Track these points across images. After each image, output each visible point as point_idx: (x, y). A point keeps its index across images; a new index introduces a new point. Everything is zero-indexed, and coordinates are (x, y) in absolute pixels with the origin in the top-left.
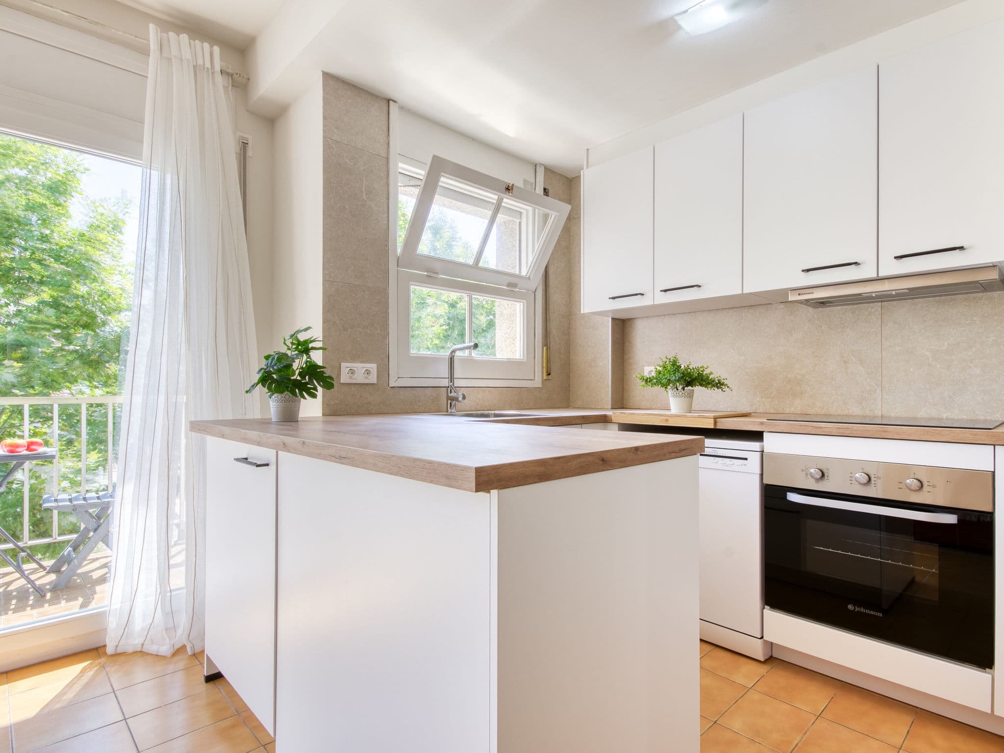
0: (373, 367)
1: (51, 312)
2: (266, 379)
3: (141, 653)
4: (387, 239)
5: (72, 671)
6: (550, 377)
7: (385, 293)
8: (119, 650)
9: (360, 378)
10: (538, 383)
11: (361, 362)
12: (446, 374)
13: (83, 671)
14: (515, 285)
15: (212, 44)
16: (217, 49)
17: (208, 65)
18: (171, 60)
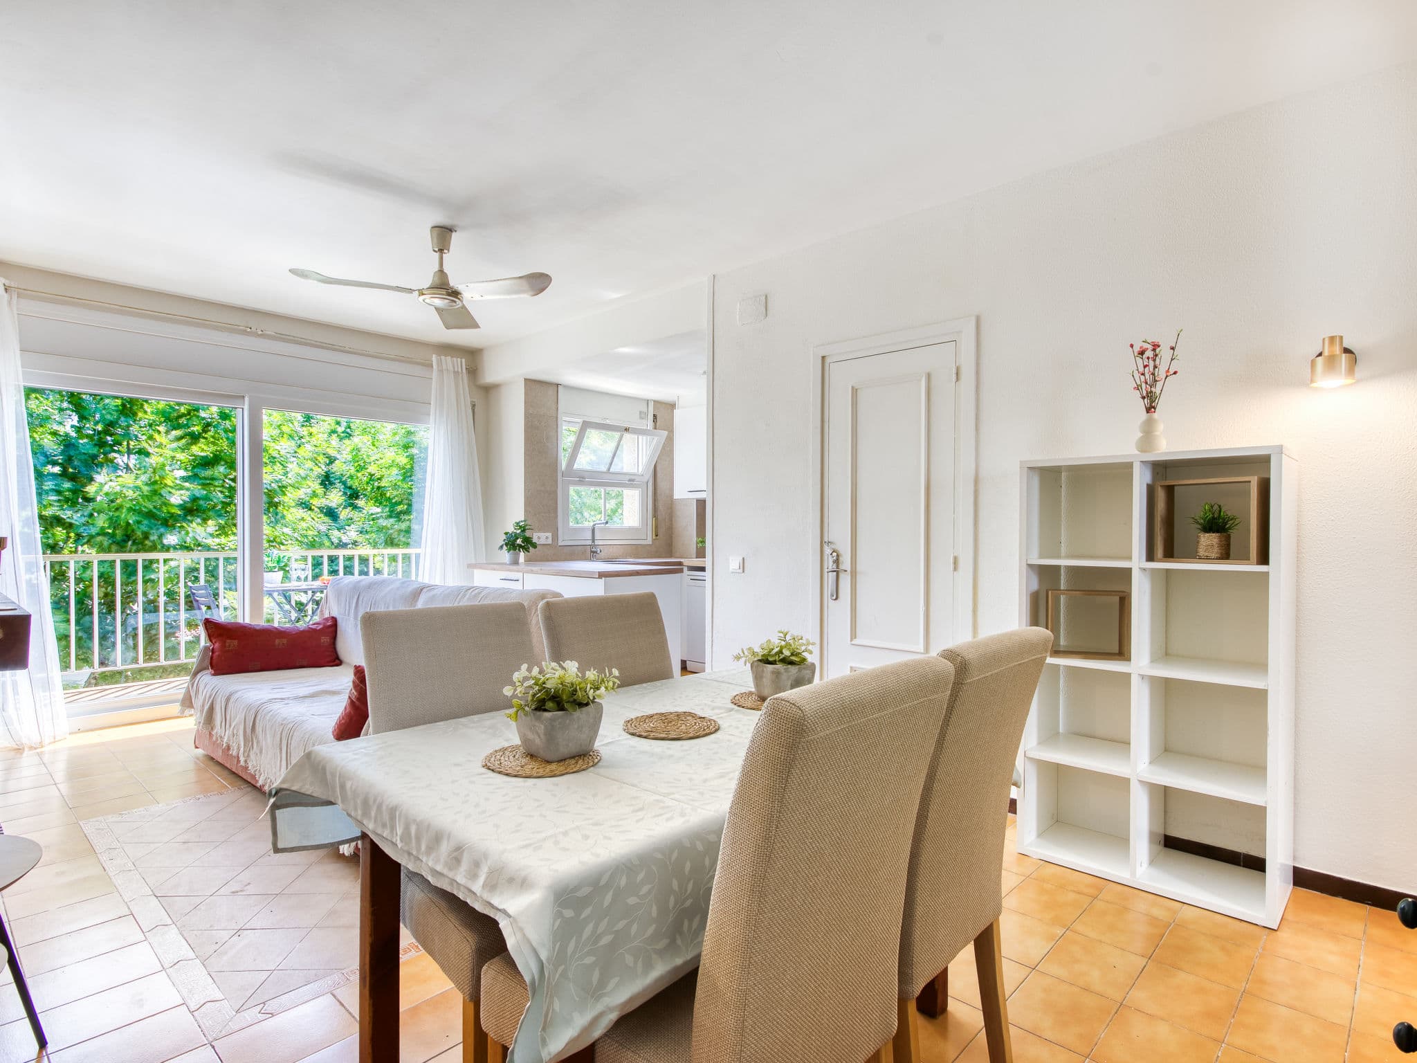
0: (549, 535)
4: (557, 461)
6: (658, 537)
9: (545, 541)
10: (649, 541)
11: (545, 532)
12: (590, 537)
14: (633, 480)
15: (461, 358)
16: (463, 360)
17: (460, 370)
18: (443, 371)
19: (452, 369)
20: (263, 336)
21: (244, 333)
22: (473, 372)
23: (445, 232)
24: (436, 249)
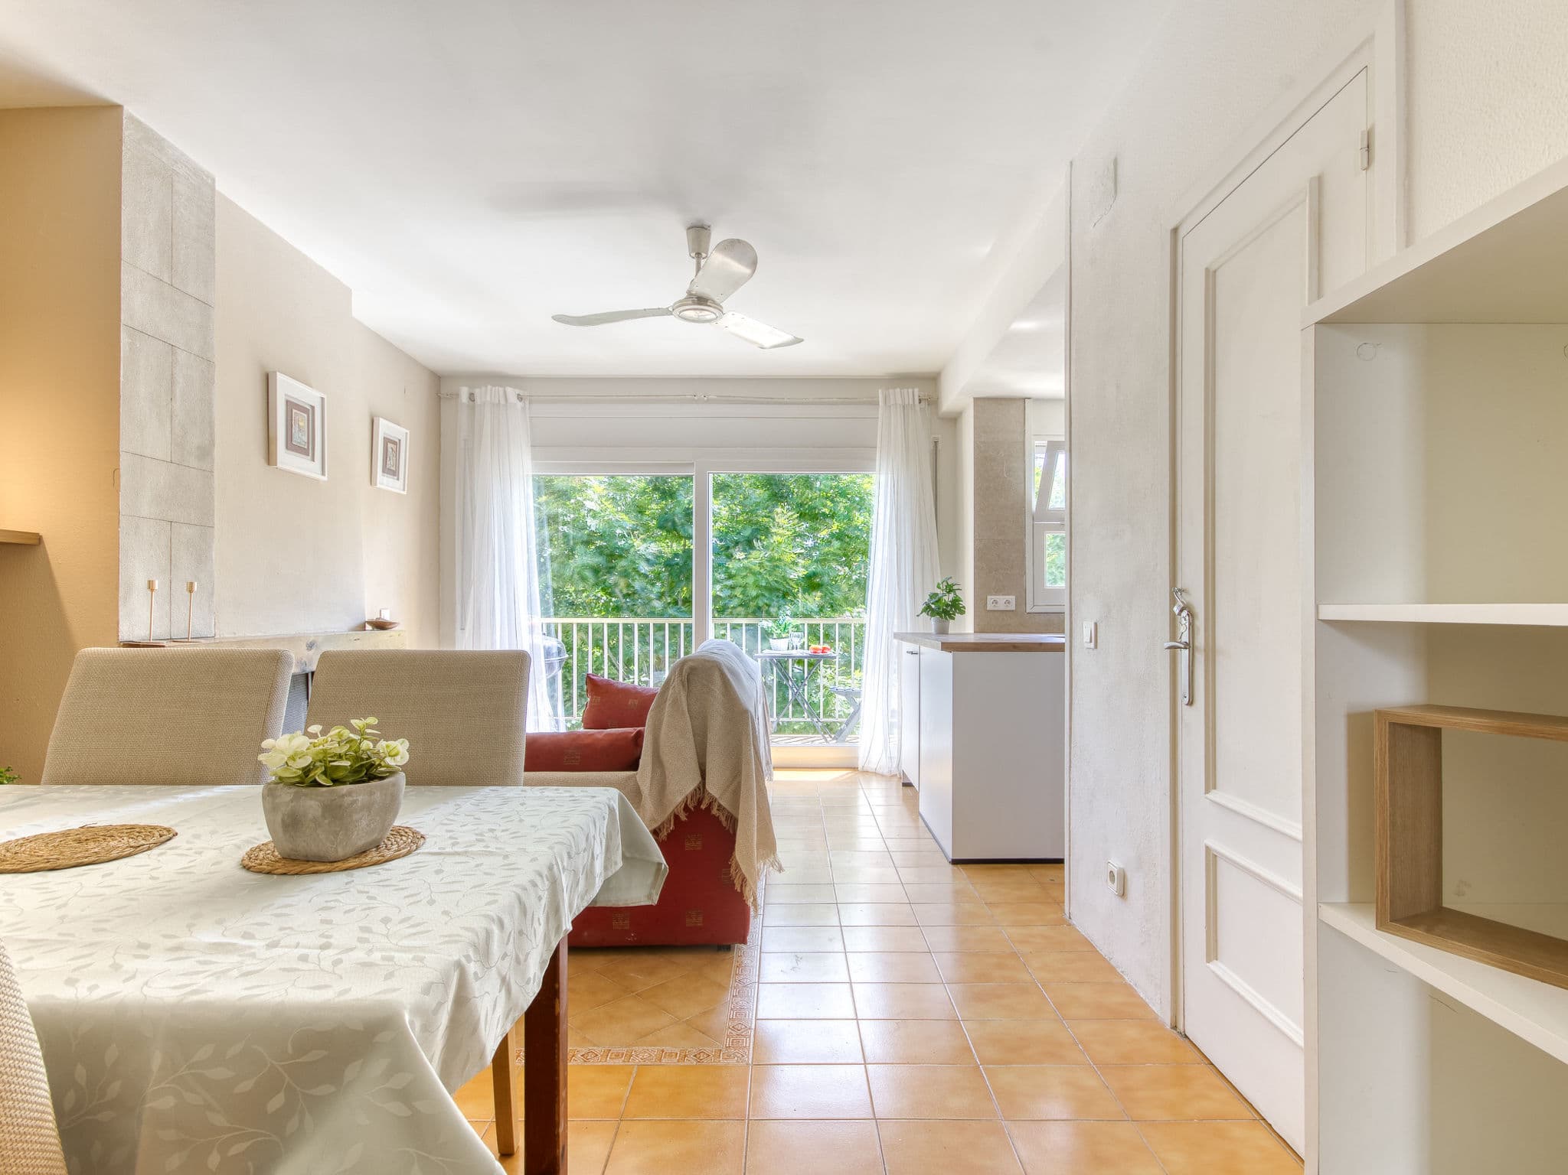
0: (1012, 598)
1: (836, 544)
2: (928, 609)
3: (875, 774)
4: (1024, 500)
5: (844, 772)
7: (1022, 543)
8: (865, 769)
9: (1001, 607)
11: (1003, 595)
13: (847, 774)
15: (913, 388)
16: (916, 390)
17: (911, 402)
18: (890, 407)
19: (899, 402)
20: (709, 401)
21: (692, 401)
22: (932, 401)
23: (699, 231)
24: (693, 255)
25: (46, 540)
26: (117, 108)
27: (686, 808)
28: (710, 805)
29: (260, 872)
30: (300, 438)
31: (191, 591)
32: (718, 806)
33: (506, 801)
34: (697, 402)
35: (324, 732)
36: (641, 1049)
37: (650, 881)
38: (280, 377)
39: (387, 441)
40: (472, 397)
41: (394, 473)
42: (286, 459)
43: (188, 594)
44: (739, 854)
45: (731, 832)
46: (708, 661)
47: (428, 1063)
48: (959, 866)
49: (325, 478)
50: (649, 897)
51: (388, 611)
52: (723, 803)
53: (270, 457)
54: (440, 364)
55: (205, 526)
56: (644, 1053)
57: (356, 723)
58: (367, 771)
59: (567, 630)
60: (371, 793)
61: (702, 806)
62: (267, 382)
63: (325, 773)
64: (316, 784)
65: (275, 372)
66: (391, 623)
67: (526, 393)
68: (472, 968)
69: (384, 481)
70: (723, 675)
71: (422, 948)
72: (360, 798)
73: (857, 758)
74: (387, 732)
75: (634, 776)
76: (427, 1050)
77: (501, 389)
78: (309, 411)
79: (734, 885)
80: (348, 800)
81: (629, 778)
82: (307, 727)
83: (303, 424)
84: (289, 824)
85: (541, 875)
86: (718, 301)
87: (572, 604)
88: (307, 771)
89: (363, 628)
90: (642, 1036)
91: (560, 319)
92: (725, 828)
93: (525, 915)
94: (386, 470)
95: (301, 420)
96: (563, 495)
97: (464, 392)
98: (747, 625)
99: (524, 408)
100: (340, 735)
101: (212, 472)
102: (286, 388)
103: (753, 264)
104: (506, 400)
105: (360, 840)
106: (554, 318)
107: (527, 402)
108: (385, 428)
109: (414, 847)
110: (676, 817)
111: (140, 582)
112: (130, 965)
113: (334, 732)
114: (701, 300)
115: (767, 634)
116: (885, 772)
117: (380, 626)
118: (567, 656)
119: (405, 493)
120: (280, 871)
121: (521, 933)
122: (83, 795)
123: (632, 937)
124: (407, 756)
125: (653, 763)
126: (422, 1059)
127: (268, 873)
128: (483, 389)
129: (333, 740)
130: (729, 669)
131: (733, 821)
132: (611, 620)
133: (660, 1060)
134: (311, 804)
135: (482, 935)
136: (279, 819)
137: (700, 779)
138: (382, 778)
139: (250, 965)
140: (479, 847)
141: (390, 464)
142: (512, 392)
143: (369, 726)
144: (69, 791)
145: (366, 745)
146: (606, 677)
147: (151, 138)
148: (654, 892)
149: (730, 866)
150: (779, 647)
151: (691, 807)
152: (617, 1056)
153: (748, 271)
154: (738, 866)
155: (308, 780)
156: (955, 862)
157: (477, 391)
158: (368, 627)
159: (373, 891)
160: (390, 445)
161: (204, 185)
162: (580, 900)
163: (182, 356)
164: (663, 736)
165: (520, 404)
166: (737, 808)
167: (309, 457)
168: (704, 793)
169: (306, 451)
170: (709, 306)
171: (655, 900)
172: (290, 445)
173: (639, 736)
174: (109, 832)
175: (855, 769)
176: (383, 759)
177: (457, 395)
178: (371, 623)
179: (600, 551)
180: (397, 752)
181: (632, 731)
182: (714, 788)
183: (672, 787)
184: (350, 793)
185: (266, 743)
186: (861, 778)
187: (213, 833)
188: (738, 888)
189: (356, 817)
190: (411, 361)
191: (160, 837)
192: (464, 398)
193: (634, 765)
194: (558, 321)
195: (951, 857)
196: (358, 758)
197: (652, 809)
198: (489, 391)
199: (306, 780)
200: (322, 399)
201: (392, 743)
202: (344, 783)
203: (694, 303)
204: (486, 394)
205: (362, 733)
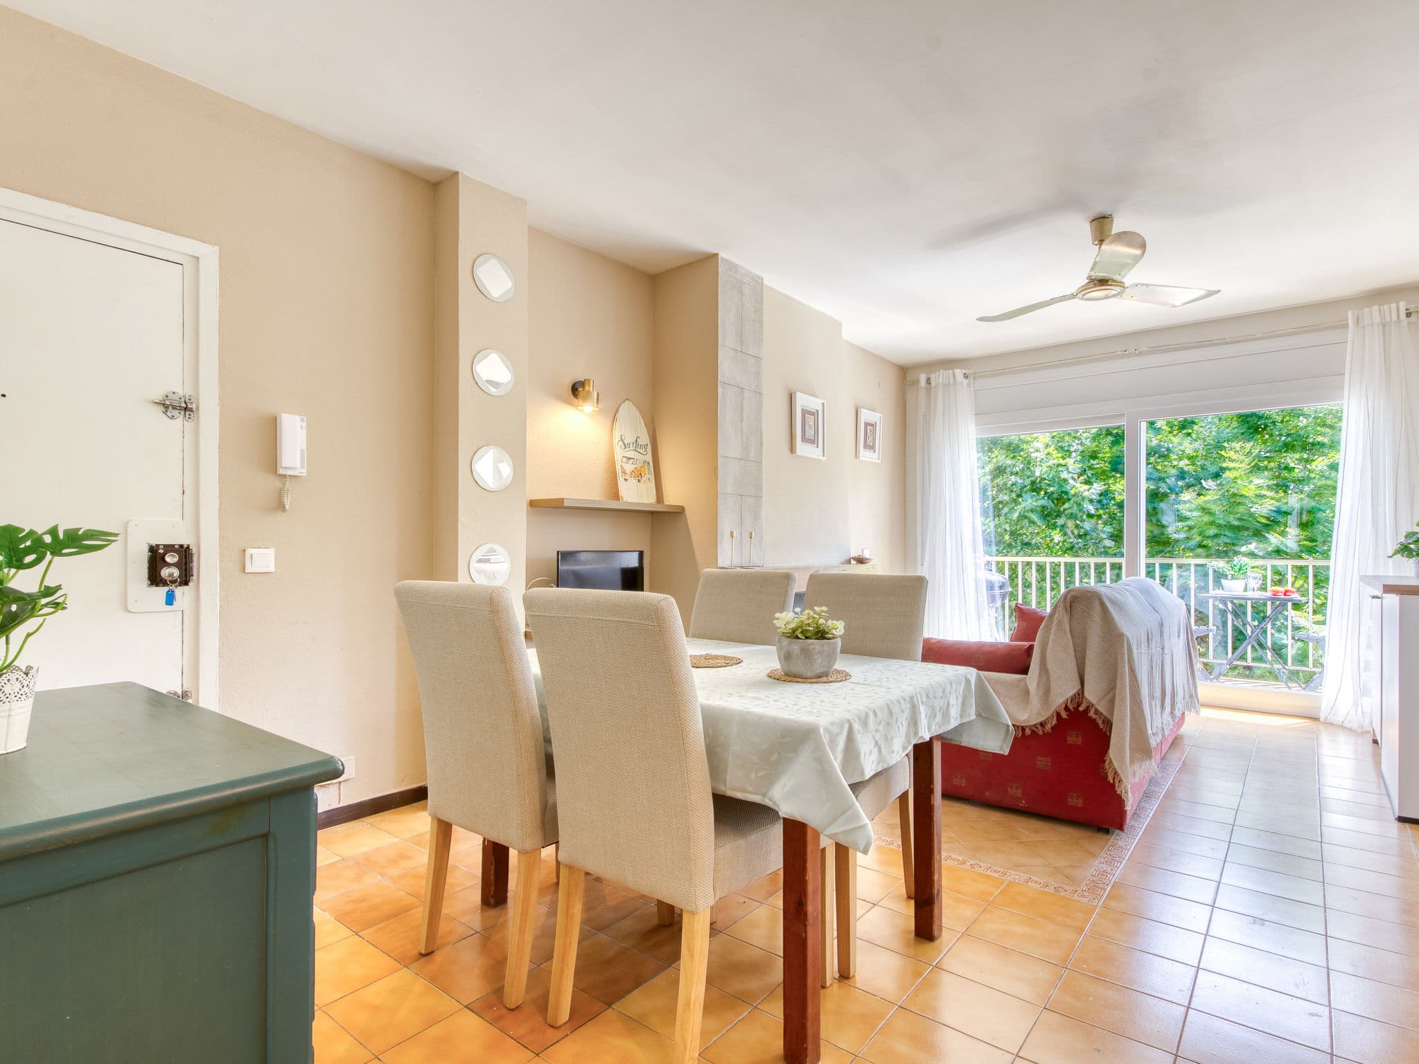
5: (1300, 721)
13: (1305, 723)
15: (1398, 301)
16: (1402, 303)
17: (1394, 318)
18: (1364, 327)
20: (1141, 354)
21: (1122, 357)
23: (1101, 223)
24: (1096, 242)
25: (686, 509)
26: (717, 255)
27: (1066, 708)
28: (1088, 708)
29: (775, 679)
30: (810, 433)
31: (751, 538)
32: (1095, 711)
33: (903, 667)
34: (1130, 355)
35: (802, 612)
36: (1014, 872)
37: (1002, 736)
38: (799, 395)
39: (867, 424)
40: (928, 381)
41: (872, 448)
42: (802, 449)
43: (749, 539)
44: (1112, 753)
45: (1108, 733)
46: (1089, 592)
47: (834, 762)
48: (1407, 824)
49: (825, 458)
50: (1002, 748)
51: (868, 550)
52: (1101, 709)
53: (792, 449)
54: (903, 359)
55: (758, 497)
56: (1014, 875)
57: (817, 609)
58: (821, 634)
59: (1013, 568)
60: (823, 646)
61: (1080, 709)
62: (791, 398)
63: (802, 632)
64: (797, 637)
65: (795, 392)
66: (867, 559)
67: (972, 372)
68: (856, 726)
69: (866, 455)
70: (1102, 604)
71: (834, 711)
72: (817, 647)
73: (1319, 708)
74: (833, 615)
75: (1026, 678)
76: (834, 752)
77: (951, 372)
78: (815, 414)
79: (1107, 776)
80: (811, 647)
81: (1020, 680)
82: (794, 608)
83: (812, 423)
84: (787, 657)
85: (905, 700)
86: (1119, 279)
87: (1028, 544)
88: (794, 631)
89: (849, 562)
90: (1017, 866)
91: (981, 319)
92: (1102, 729)
93: (892, 716)
94: (866, 446)
95: (810, 419)
96: (1013, 449)
97: (923, 377)
98: (1197, 565)
99: (969, 384)
100: (809, 614)
101: (761, 462)
102: (802, 401)
103: (1143, 246)
104: (954, 378)
105: (818, 669)
106: (977, 319)
107: (972, 380)
108: (866, 416)
109: (844, 678)
110: (1058, 715)
111: (727, 534)
112: (726, 698)
113: (806, 612)
114: (1103, 282)
115: (1219, 576)
116: (1354, 726)
117: (861, 561)
118: (1011, 589)
119: (879, 461)
120: (783, 679)
121: (888, 724)
122: (705, 643)
123: (1023, 804)
124: (843, 631)
125: (1040, 668)
126: (830, 758)
127: (778, 679)
128: (937, 373)
129: (805, 616)
130: (1110, 600)
131: (1109, 723)
132: (1068, 559)
133: (1027, 883)
134: (796, 647)
135: (864, 714)
136: (782, 656)
137: (1080, 687)
138: (829, 639)
139: (767, 705)
140: (878, 683)
141: (869, 442)
142: (959, 373)
143: (823, 611)
144: (700, 641)
145: (822, 621)
146: (1034, 606)
147: (733, 267)
148: (1005, 746)
149: (1104, 761)
150: (1234, 587)
151: (1071, 708)
152: (996, 871)
153: (1138, 252)
154: (1111, 762)
155: (794, 635)
156: (1402, 820)
157: (933, 376)
158: (853, 562)
159: (819, 692)
160: (869, 427)
161: (758, 282)
162: (937, 727)
163: (746, 394)
164: (1049, 651)
165: (966, 381)
166: (1112, 715)
167: (816, 446)
168: (1083, 698)
169: (813, 441)
170: (1111, 285)
171: (1006, 752)
172: (804, 439)
173: (1031, 648)
174: (716, 657)
175: (1316, 719)
176: (830, 630)
177: (918, 381)
178: (855, 559)
179: (1049, 496)
180: (838, 627)
181: (1027, 644)
182: (1091, 695)
183: (1055, 690)
184: (812, 644)
185: (777, 615)
186: (1322, 727)
187: (757, 663)
188: (1110, 779)
189: (815, 657)
190: (882, 360)
191: (736, 662)
192: (923, 383)
193: (1024, 670)
194: (980, 320)
195: (1397, 815)
196: (818, 627)
197: (1039, 706)
198: (941, 375)
199: (793, 635)
200: (823, 404)
201: (835, 622)
202: (811, 639)
203: (1095, 285)
204: (939, 377)
205: (819, 614)
